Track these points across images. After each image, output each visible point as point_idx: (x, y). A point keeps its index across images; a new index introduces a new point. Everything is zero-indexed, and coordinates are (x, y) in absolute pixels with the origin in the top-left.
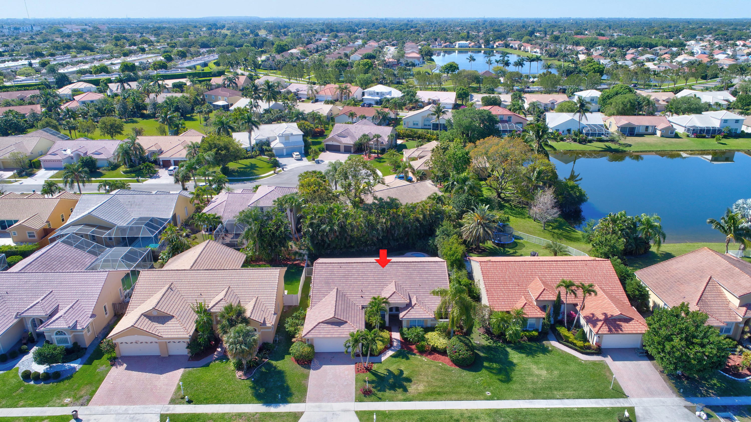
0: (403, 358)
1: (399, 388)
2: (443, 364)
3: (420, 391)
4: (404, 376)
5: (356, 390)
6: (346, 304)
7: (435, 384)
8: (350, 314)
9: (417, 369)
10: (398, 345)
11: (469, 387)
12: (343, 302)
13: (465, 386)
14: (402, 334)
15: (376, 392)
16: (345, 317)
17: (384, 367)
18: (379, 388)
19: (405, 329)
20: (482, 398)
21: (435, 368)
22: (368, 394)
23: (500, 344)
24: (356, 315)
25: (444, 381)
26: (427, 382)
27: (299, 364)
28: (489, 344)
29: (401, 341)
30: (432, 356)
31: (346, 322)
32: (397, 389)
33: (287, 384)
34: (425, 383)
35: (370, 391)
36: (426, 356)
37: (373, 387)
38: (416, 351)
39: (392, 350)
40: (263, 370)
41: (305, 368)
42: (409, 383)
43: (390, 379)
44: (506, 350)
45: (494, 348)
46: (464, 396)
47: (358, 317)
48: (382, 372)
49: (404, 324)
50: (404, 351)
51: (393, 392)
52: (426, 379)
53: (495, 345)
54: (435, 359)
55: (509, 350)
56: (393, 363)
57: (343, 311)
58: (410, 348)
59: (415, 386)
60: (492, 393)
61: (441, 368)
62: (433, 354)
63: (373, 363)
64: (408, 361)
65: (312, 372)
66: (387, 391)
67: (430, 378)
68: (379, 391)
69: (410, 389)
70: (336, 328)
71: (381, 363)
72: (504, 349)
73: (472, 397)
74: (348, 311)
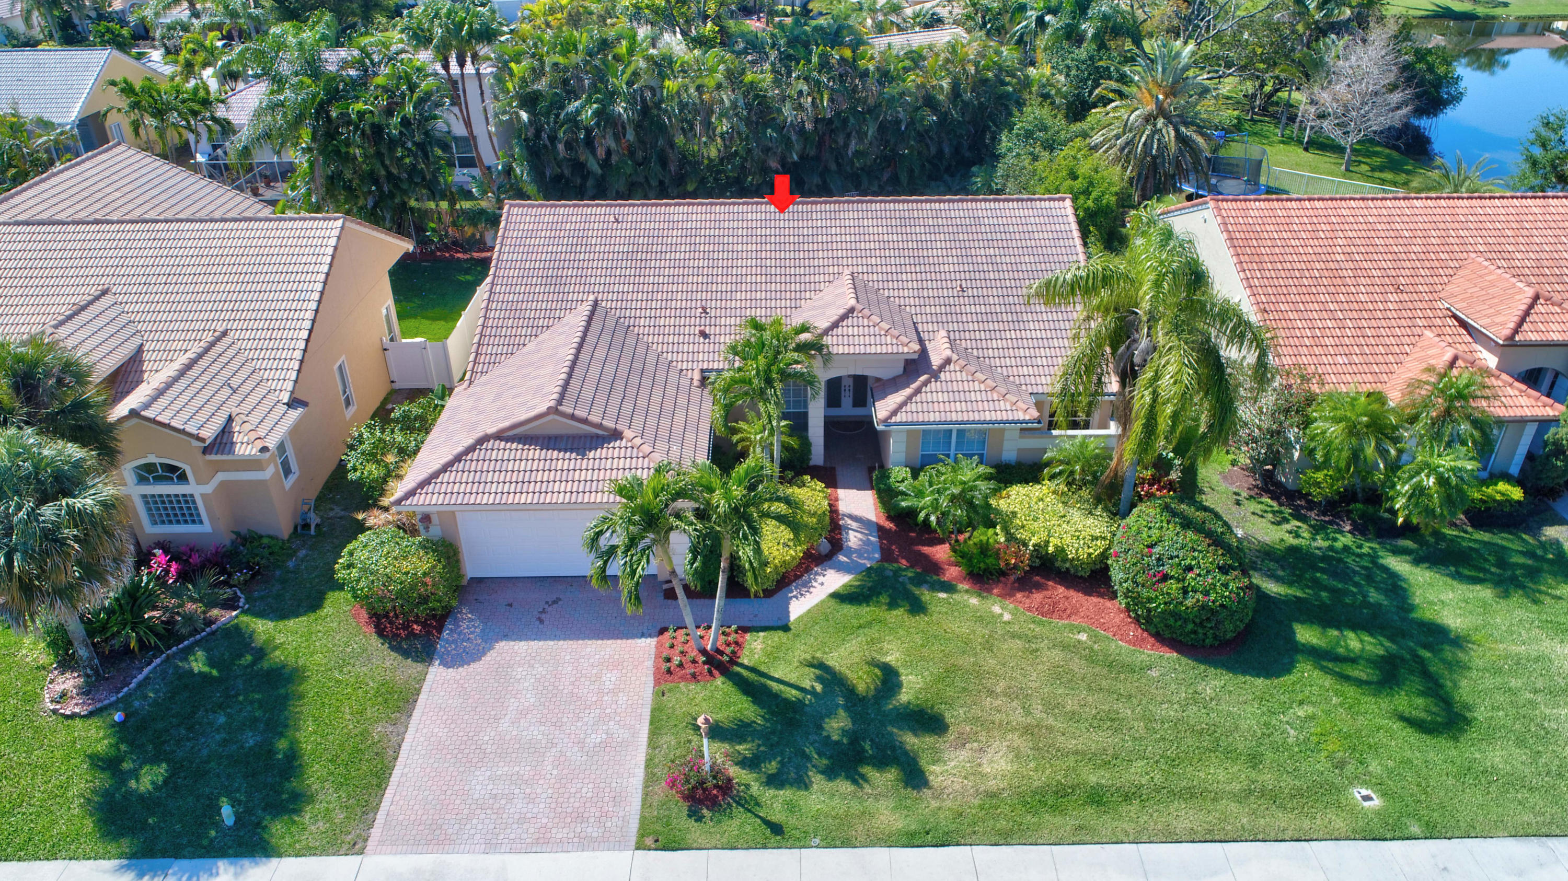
0: (893, 605)
1: (881, 763)
2: (1095, 638)
3: (992, 785)
4: (905, 696)
5: (650, 778)
6: (626, 361)
7: (1071, 744)
8: (642, 403)
9: (966, 661)
10: (867, 543)
11: (1254, 760)
12: (615, 353)
13: (1230, 754)
14: (887, 495)
15: (755, 789)
16: (612, 410)
17: (801, 652)
18: (772, 767)
19: (899, 473)
20: (1340, 824)
21: (1056, 655)
22: (713, 804)
23: (1345, 540)
24: (669, 405)
25: (1113, 721)
26: (1027, 730)
27: (380, 633)
28: (1291, 541)
29: (880, 529)
30: (1038, 597)
31: (616, 435)
32: (867, 770)
33: (294, 744)
34: (1016, 739)
35: (727, 787)
36: (1007, 595)
37: (744, 763)
38: (952, 572)
39: (841, 568)
40: (198, 664)
41: (406, 654)
42: (929, 740)
43: (831, 713)
44: (1386, 569)
45: (1324, 558)
46: (1241, 816)
47: (680, 418)
48: (792, 678)
49: (896, 449)
50: (896, 573)
51: (844, 786)
52: (1018, 717)
53: (1321, 543)
54: (1052, 611)
55: (1398, 565)
56: (847, 630)
57: (605, 386)
58: (926, 557)
59: (964, 754)
60: (1384, 795)
61: (1091, 658)
62: (1039, 587)
63: (745, 629)
64: (922, 620)
65: (436, 673)
66: (818, 781)
67: (1037, 709)
68: (774, 781)
69: (936, 773)
70: (563, 460)
71: (786, 628)
72: (1374, 558)
73: (1282, 819)
74: (631, 392)
